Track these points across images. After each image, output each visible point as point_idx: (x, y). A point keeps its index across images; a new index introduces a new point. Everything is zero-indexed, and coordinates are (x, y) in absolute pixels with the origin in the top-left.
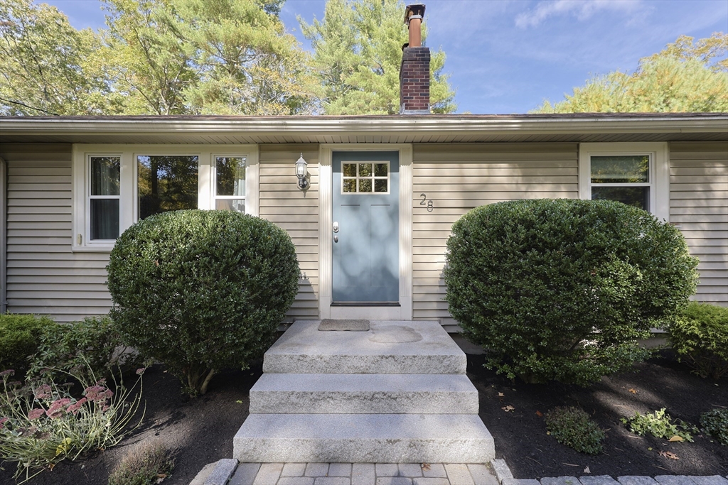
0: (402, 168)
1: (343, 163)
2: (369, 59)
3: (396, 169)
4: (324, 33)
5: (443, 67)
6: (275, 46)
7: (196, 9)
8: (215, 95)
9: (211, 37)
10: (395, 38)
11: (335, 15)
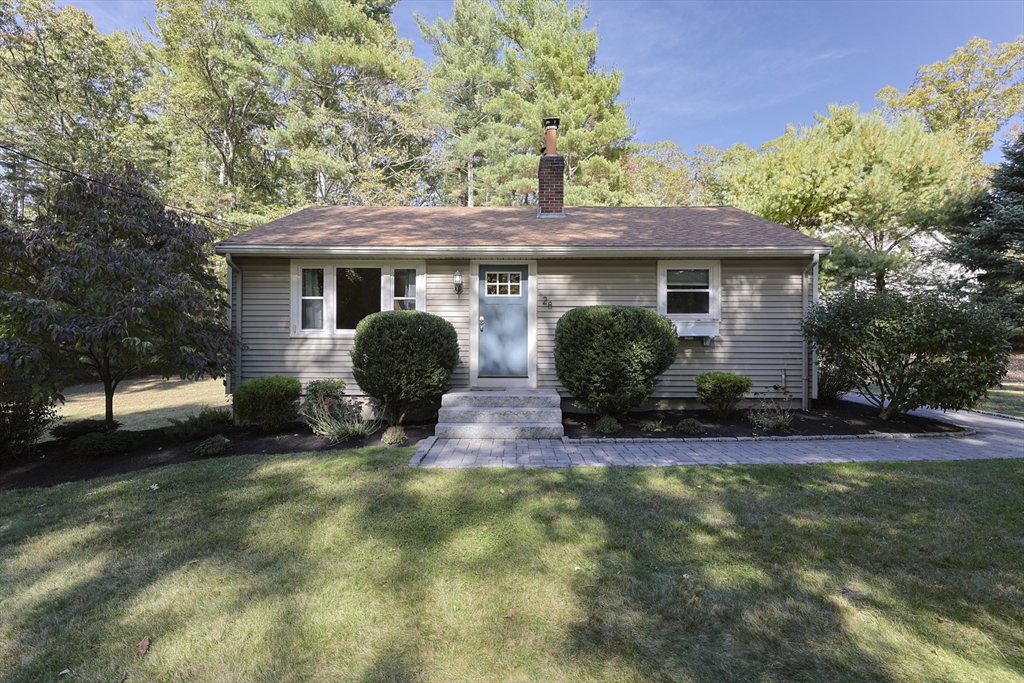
0: (530, 277)
1: (487, 273)
2: (516, 78)
3: (525, 278)
4: (452, 37)
5: (618, 94)
6: (388, 69)
7: (282, 19)
8: (308, 138)
9: (303, 61)
10: (552, 54)
11: (467, 14)
